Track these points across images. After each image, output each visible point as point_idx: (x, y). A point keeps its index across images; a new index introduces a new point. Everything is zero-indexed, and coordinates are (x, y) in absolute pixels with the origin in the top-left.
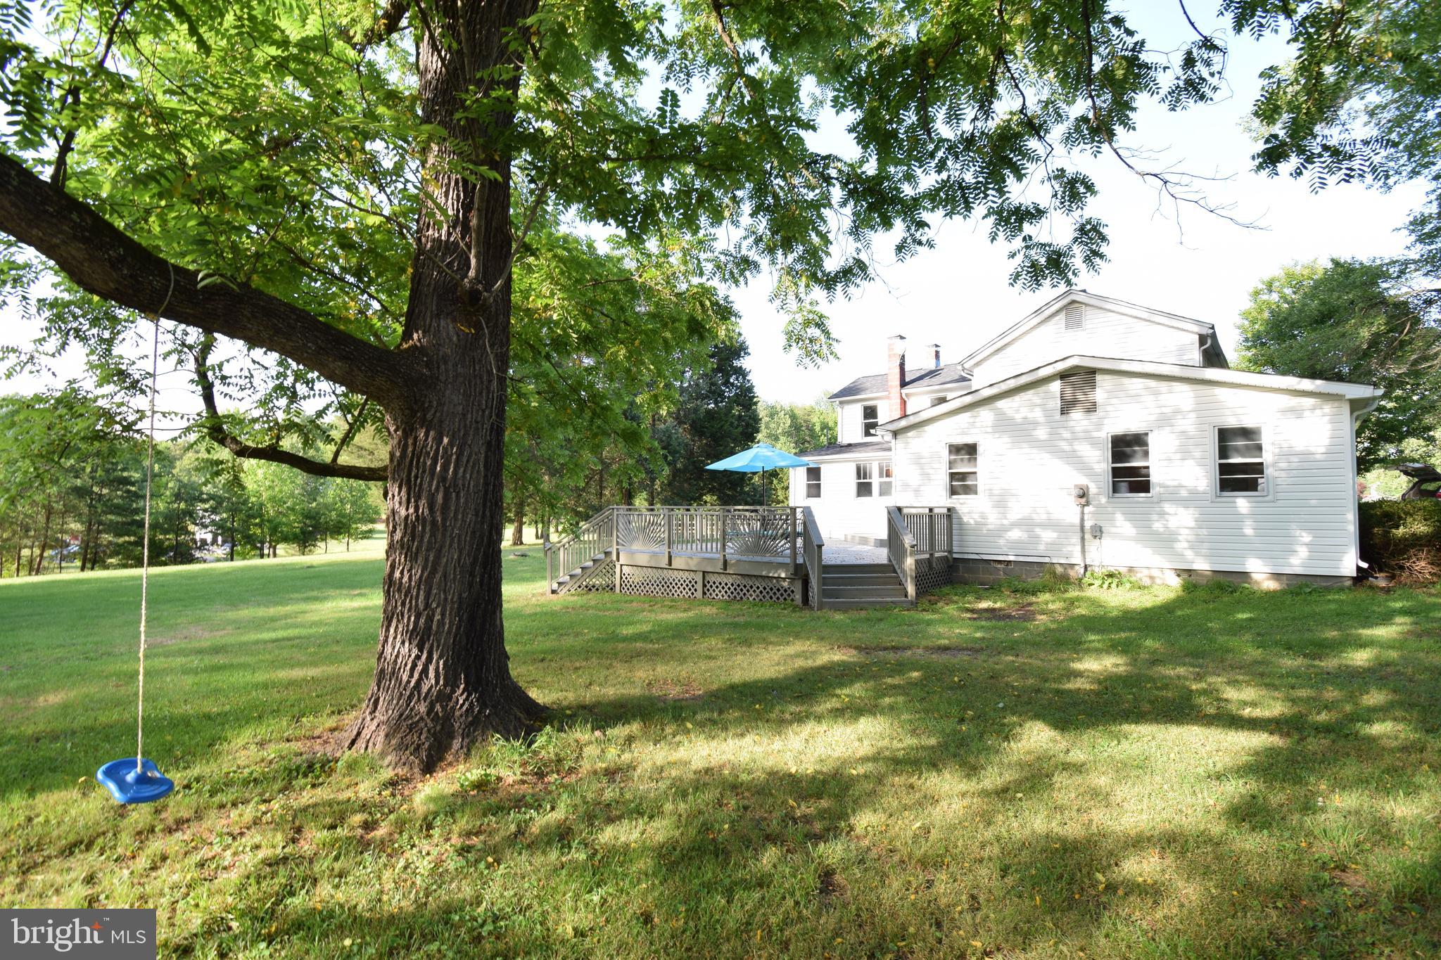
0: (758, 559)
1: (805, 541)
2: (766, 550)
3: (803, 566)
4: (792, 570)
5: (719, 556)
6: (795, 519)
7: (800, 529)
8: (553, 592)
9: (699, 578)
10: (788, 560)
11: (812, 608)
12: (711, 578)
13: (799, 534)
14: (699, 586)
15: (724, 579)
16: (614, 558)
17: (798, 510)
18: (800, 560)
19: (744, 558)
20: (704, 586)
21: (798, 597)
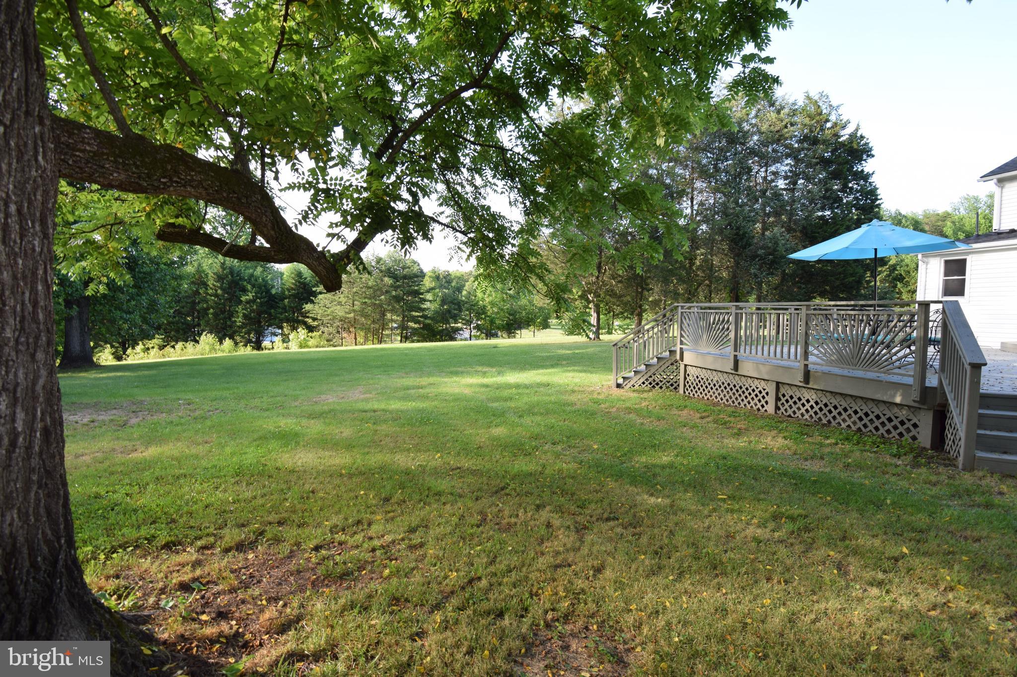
0: (860, 373)
1: (943, 352)
2: (872, 362)
3: (939, 391)
4: (915, 395)
5: (799, 365)
6: (927, 320)
7: (936, 333)
8: (619, 386)
9: (771, 388)
10: (910, 381)
11: (951, 463)
12: (787, 391)
13: (934, 342)
14: (771, 399)
15: (807, 395)
16: (678, 357)
17: (933, 307)
18: (932, 381)
19: (836, 370)
20: (778, 399)
21: (925, 436)
